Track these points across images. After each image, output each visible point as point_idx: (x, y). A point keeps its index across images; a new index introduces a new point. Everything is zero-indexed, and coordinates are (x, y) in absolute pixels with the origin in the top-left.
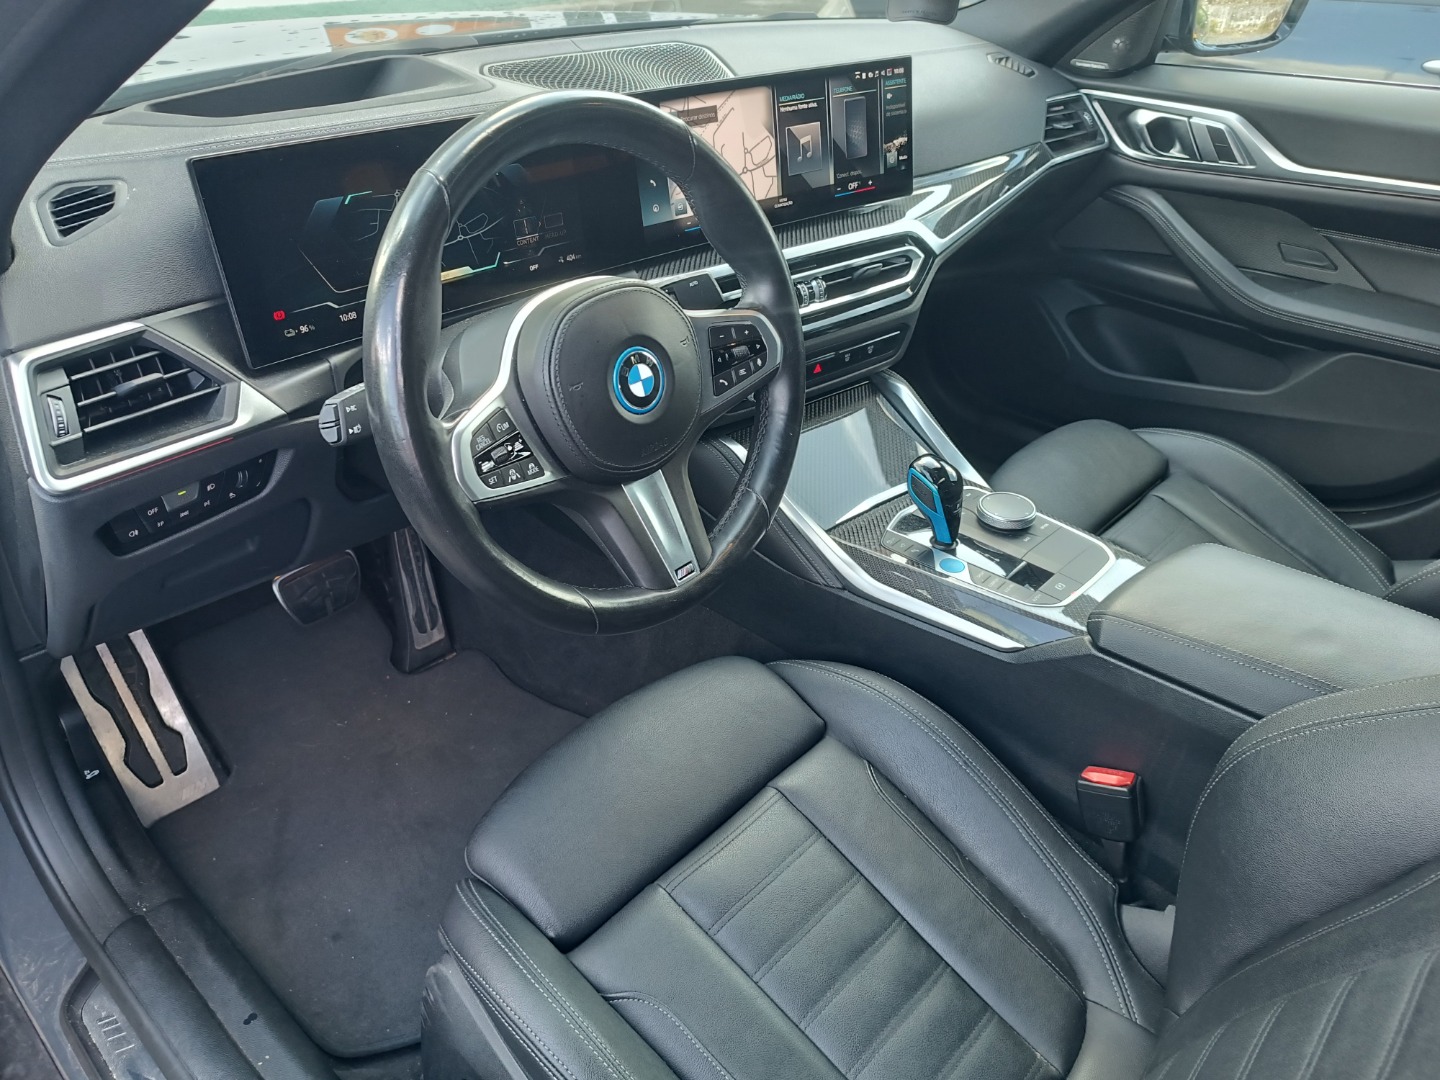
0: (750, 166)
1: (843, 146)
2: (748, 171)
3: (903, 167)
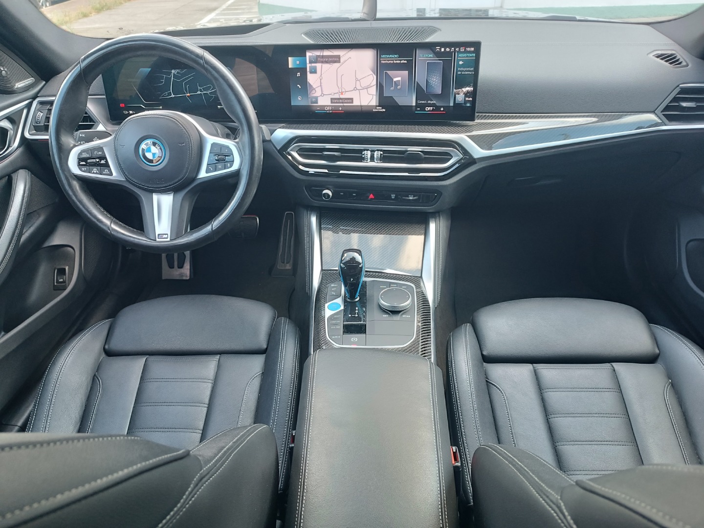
0: (359, 87)
1: (424, 86)
2: (357, 89)
3: (468, 105)
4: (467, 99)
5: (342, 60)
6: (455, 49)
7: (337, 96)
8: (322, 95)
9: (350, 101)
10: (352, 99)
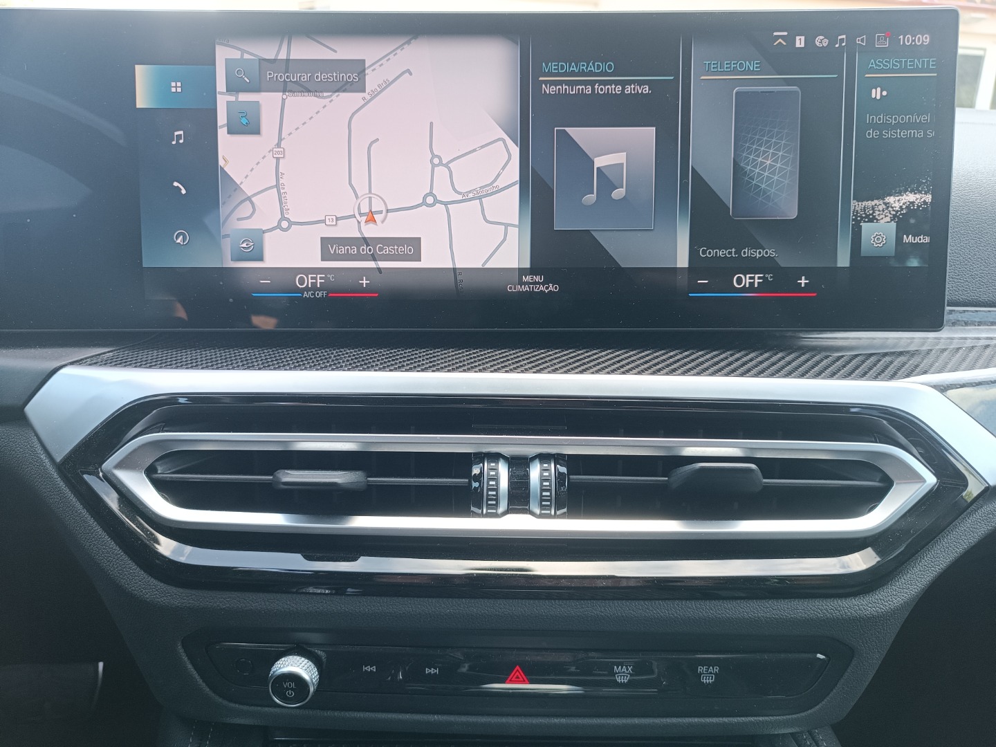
0: (445, 193)
1: (723, 185)
2: (436, 201)
3: (914, 263)
4: (909, 239)
5: (372, 81)
6: (851, 40)
7: (348, 230)
8: (285, 224)
9: (405, 249)
10: (415, 243)
